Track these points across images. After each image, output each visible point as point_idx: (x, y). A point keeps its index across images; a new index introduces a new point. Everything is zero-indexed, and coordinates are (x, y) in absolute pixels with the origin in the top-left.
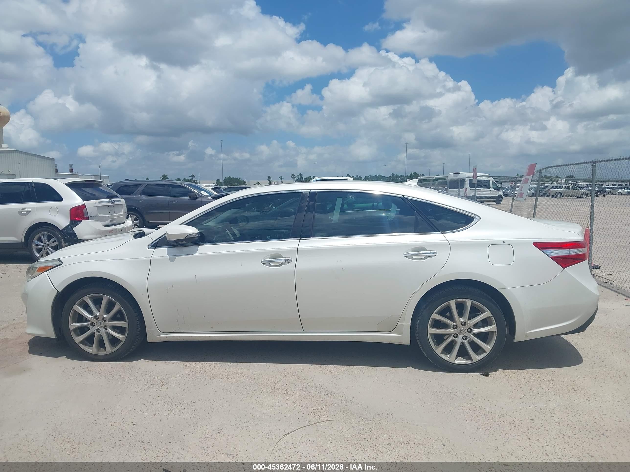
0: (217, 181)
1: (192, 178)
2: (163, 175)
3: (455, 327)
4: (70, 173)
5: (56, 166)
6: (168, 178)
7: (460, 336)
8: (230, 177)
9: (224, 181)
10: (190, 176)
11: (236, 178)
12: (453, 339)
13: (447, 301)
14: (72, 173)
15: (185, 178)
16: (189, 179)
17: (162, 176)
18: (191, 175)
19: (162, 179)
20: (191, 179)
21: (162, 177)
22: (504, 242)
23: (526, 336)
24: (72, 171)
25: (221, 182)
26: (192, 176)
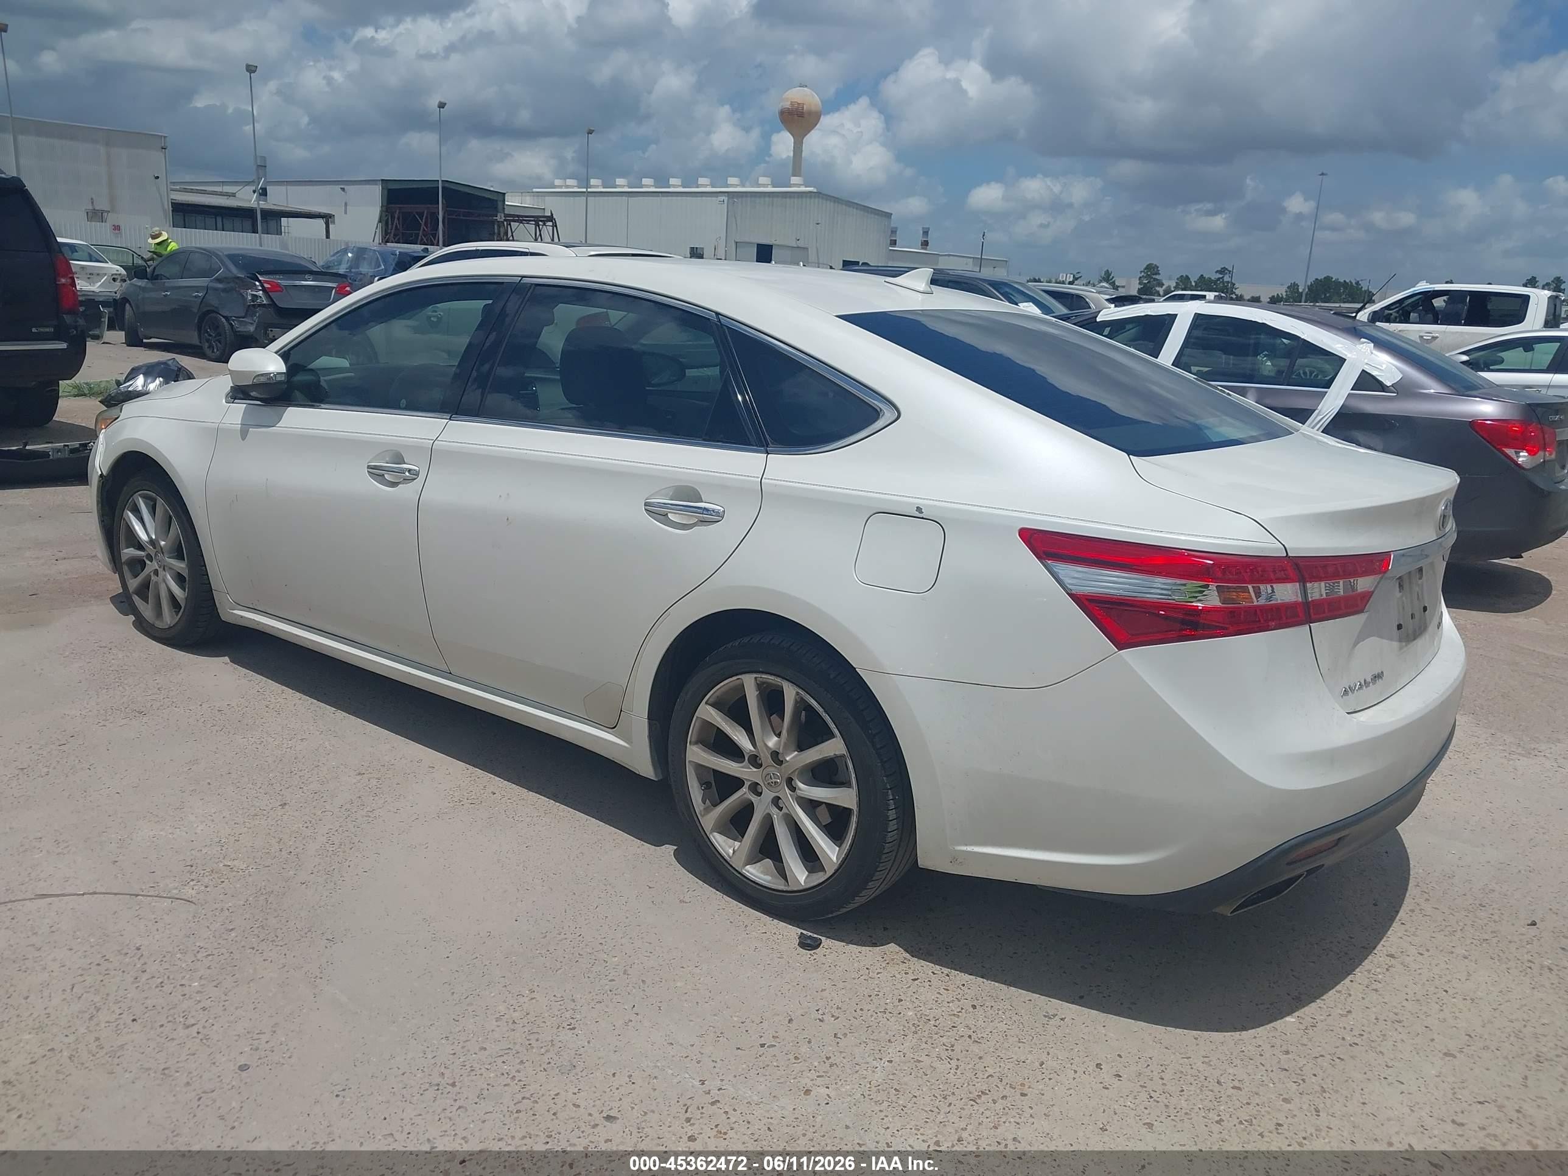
0: (1288, 287)
1: (1221, 276)
2: (1147, 266)
3: (755, 761)
4: (922, 249)
5: (894, 232)
6: (1159, 274)
7: (768, 795)
8: (1328, 279)
9: (1310, 288)
10: (1217, 272)
11: (1348, 281)
12: (745, 796)
13: (737, 675)
14: (926, 249)
15: (1202, 275)
16: (1213, 279)
17: (1145, 266)
18: (1219, 269)
19: (1143, 274)
20: (1219, 279)
21: (1145, 269)
22: (919, 509)
23: (954, 860)
24: (925, 244)
25: (1300, 290)
26: (1223, 271)
